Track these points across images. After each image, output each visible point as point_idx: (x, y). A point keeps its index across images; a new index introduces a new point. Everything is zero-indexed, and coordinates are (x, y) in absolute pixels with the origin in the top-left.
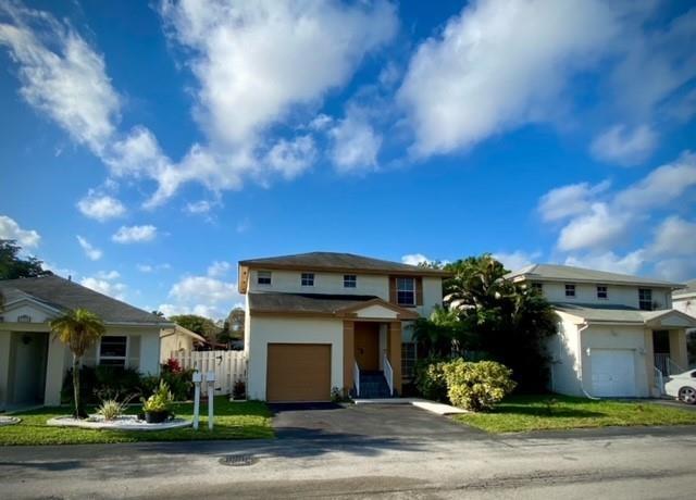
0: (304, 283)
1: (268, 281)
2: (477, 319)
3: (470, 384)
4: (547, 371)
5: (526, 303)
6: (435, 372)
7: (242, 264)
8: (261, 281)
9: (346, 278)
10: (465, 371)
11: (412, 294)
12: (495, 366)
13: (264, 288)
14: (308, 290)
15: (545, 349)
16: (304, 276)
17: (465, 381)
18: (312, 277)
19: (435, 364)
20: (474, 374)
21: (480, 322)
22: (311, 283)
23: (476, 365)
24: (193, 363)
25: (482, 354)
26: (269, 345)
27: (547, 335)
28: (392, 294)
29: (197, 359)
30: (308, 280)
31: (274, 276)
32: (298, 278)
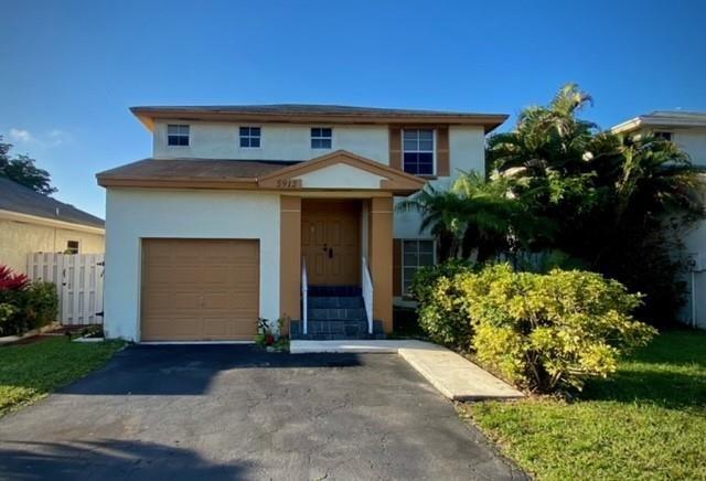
0: (244, 143)
1: (184, 141)
2: (548, 193)
3: (524, 327)
4: (683, 287)
5: (646, 163)
6: (451, 292)
7: (137, 111)
8: (173, 141)
9: (315, 132)
10: (510, 294)
11: (429, 157)
12: (595, 283)
13: (177, 153)
14: (250, 153)
15: (680, 246)
16: (243, 131)
17: (510, 320)
18: (257, 131)
19: (451, 276)
20: (534, 301)
21: (555, 198)
22: (256, 143)
23: (539, 279)
24: (60, 272)
25: (556, 255)
26: (144, 240)
27: (686, 221)
28: (393, 157)
29: (67, 266)
30: (250, 137)
31: (194, 132)
32: (234, 133)
